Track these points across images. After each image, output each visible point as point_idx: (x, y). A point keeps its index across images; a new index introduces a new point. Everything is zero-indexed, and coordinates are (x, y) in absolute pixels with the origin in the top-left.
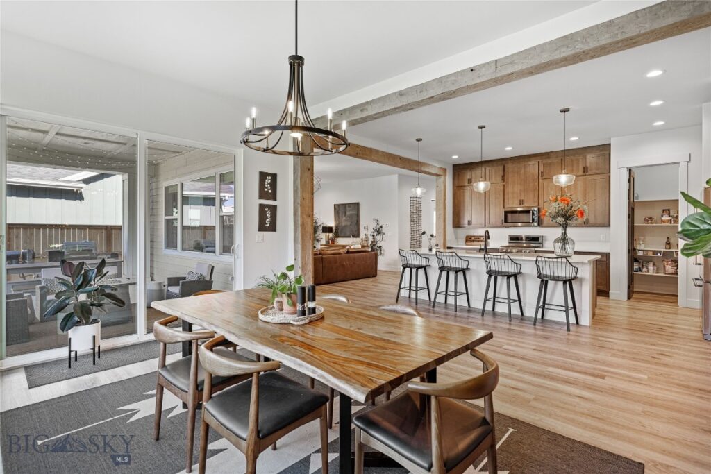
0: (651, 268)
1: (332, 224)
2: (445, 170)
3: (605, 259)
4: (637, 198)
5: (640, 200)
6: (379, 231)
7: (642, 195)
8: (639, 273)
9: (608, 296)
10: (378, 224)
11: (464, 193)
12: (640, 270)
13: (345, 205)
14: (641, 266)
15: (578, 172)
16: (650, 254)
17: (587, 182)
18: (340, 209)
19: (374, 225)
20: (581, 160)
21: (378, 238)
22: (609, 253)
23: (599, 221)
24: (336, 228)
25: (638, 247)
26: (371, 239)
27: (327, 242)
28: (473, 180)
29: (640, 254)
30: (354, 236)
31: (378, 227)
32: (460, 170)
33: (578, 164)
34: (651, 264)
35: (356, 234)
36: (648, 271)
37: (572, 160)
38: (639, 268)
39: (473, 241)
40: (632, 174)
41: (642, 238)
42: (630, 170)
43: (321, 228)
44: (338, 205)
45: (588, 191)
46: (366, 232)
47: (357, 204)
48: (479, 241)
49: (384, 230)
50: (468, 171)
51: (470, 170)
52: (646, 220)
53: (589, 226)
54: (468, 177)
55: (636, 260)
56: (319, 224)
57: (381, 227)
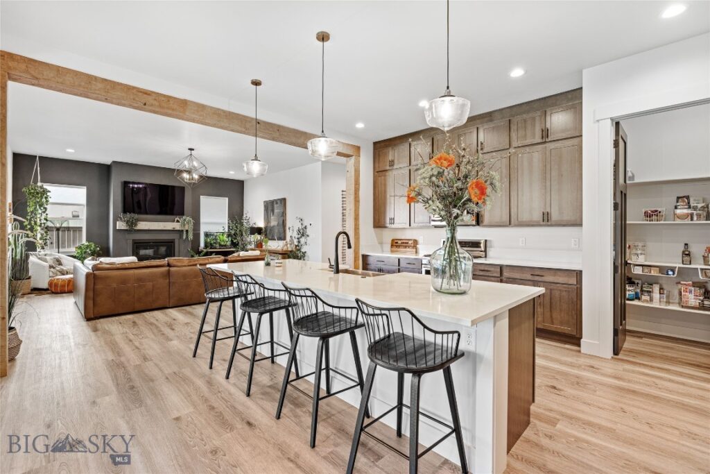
0: (656, 295)
1: (261, 224)
2: (358, 148)
3: (573, 281)
4: (632, 178)
5: (637, 181)
6: (302, 233)
7: (640, 172)
8: (636, 302)
9: (579, 345)
10: (302, 224)
11: (385, 180)
12: (637, 297)
13: (273, 202)
14: (639, 291)
15: (534, 138)
16: (654, 273)
17: (548, 153)
18: (269, 206)
19: (299, 225)
20: (537, 118)
21: (302, 241)
22: (581, 271)
23: (567, 217)
24: (266, 228)
25: (632, 260)
26: (295, 242)
27: (256, 245)
28: (396, 161)
29: (638, 271)
30: (281, 239)
31: (302, 227)
32: (381, 147)
33: (534, 126)
34: (656, 288)
35: (282, 236)
36: (651, 300)
37: (525, 121)
38: (636, 293)
39: (399, 246)
40: (621, 133)
41: (640, 244)
42: (617, 124)
44: (268, 202)
45: (548, 167)
46: (291, 234)
47: (284, 200)
48: (406, 247)
49: (308, 231)
50: (390, 148)
51: (392, 148)
52: (648, 215)
53: (551, 225)
54: (390, 158)
55: (631, 282)
57: (306, 227)
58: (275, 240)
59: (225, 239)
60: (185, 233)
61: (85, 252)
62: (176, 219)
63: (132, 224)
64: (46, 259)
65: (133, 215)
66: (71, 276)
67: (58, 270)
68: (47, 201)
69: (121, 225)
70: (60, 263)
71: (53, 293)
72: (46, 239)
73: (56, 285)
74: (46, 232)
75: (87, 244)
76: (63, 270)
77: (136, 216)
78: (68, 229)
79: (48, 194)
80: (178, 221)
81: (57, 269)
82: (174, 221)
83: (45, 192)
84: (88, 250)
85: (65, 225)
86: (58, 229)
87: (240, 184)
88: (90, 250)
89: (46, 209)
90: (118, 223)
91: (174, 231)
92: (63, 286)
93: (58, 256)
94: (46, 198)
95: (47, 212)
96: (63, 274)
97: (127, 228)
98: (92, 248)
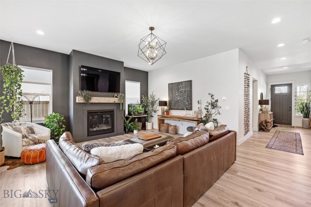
1: (166, 99)
10: (213, 99)
13: (178, 84)
18: (173, 87)
19: (209, 100)
21: (213, 111)
24: (170, 102)
26: (204, 112)
27: (163, 113)
30: (187, 109)
31: (214, 101)
35: (188, 107)
43: (158, 102)
44: (172, 84)
46: (199, 106)
47: (191, 81)
49: (219, 104)
56: (156, 99)
57: (217, 101)
58: (184, 110)
59: (141, 109)
60: (121, 105)
61: (53, 121)
62: (115, 95)
63: (87, 98)
64: (20, 129)
65: (88, 92)
66: (42, 146)
67: (30, 140)
68: (21, 79)
69: (79, 99)
70: (33, 132)
71: (26, 164)
72: (20, 111)
73: (28, 157)
74: (20, 105)
75: (54, 114)
76: (35, 138)
77: (90, 93)
78: (39, 102)
79: (22, 73)
80: (116, 97)
81: (30, 138)
82: (113, 97)
83: (19, 71)
84: (55, 119)
85: (36, 99)
86: (31, 103)
87: (146, 74)
88: (57, 119)
89: (20, 85)
90: (77, 97)
91: (114, 104)
92: (35, 158)
93: (30, 124)
94: (20, 76)
95: (21, 89)
96: (35, 143)
97: (85, 102)
98: (58, 118)
